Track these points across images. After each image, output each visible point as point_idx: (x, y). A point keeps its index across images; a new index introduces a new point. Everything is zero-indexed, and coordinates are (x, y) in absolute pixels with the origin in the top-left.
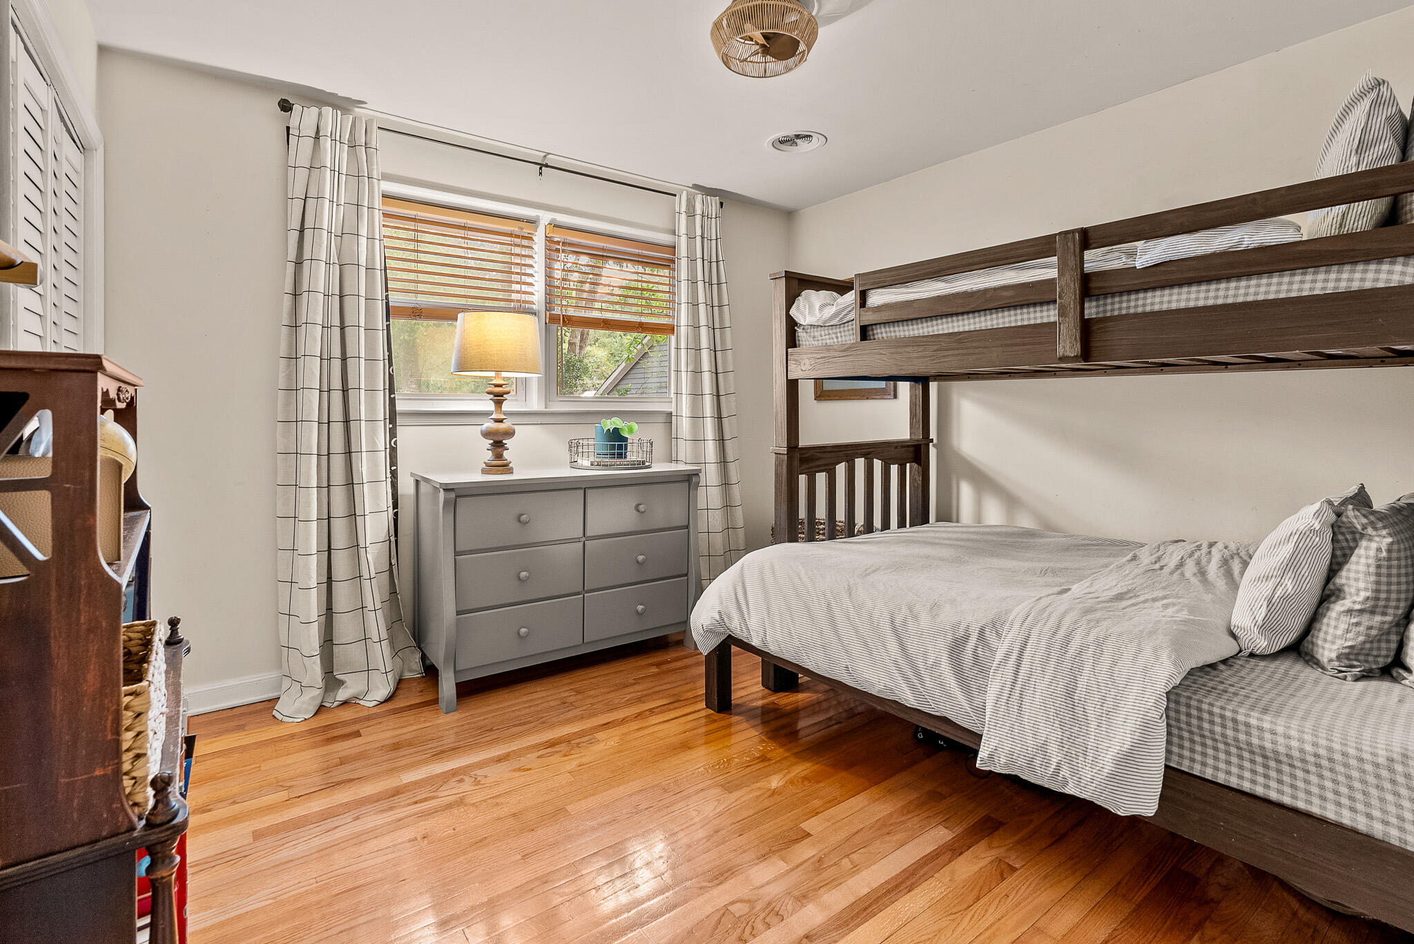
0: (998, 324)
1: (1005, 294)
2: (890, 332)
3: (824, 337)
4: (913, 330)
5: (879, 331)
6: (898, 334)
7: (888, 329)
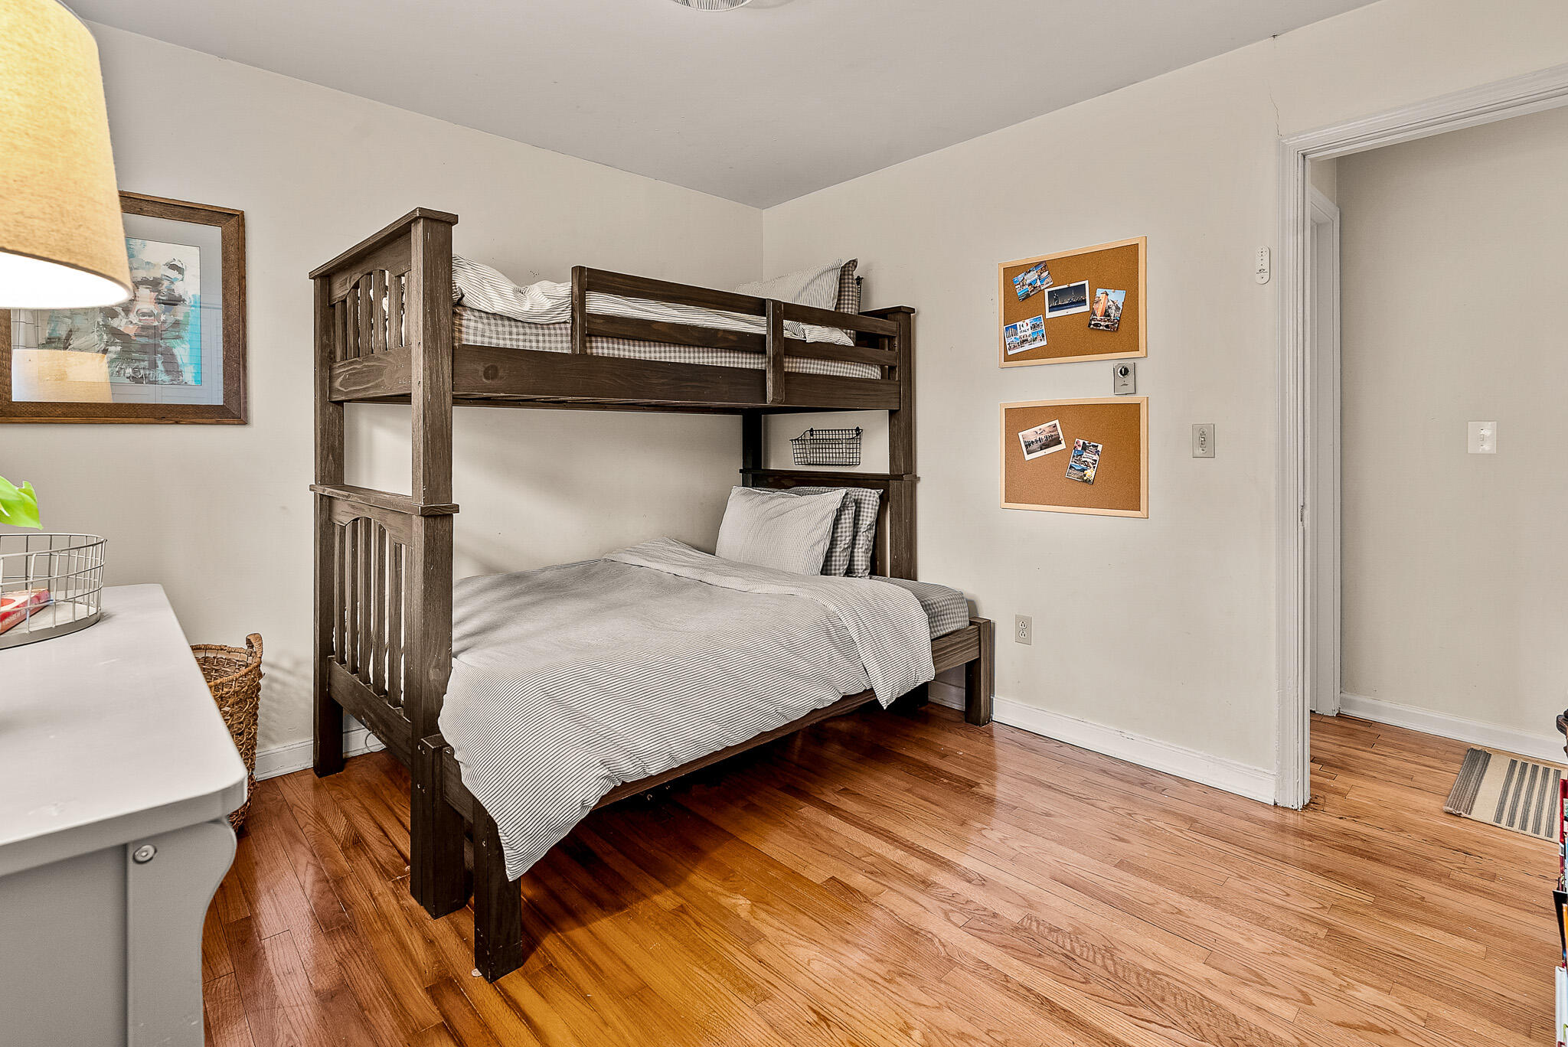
0: (712, 362)
1: (731, 337)
2: (613, 349)
3: (514, 337)
4: (640, 352)
5: (599, 345)
6: (622, 353)
7: (610, 345)
